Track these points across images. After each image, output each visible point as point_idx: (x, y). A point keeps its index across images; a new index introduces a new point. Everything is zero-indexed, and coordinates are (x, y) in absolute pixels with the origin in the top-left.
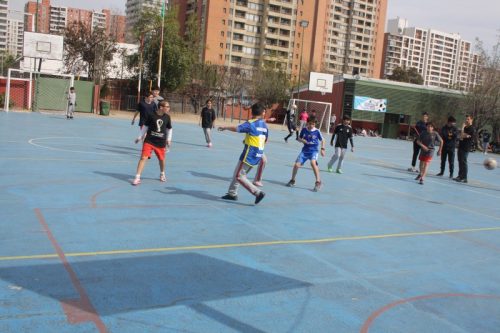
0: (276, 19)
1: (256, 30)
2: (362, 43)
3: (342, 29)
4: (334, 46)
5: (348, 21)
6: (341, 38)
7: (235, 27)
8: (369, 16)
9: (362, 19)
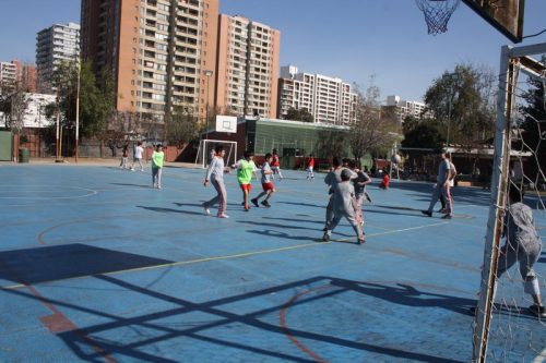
2: (260, 87)
3: (242, 76)
4: (235, 91)
5: (247, 68)
6: (241, 83)
7: (145, 76)
8: (264, 64)
9: (258, 66)
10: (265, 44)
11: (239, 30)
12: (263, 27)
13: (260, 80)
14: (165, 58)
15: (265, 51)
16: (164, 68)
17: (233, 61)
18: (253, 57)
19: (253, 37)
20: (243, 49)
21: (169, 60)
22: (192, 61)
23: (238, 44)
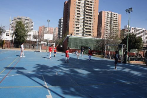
2: (115, 31)
3: (109, 28)
4: (107, 33)
7: (76, 28)
8: (116, 25)
10: (116, 19)
11: (108, 15)
12: (116, 14)
13: (114, 29)
14: (83, 23)
15: (116, 21)
16: (82, 26)
17: (106, 24)
18: (112, 22)
19: (113, 17)
21: (84, 24)
23: (108, 19)
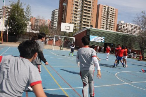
0: (85, 19)
1: (80, 22)
2: (111, 26)
3: (105, 23)
4: (103, 27)
5: (107, 20)
6: (105, 25)
7: (74, 21)
8: (113, 19)
9: (110, 20)
10: (113, 13)
11: (105, 9)
12: (113, 8)
13: (111, 24)
15: (113, 15)
17: (103, 18)
18: (109, 17)
19: (110, 11)
20: (106, 15)
22: (89, 17)
23: (105, 13)
